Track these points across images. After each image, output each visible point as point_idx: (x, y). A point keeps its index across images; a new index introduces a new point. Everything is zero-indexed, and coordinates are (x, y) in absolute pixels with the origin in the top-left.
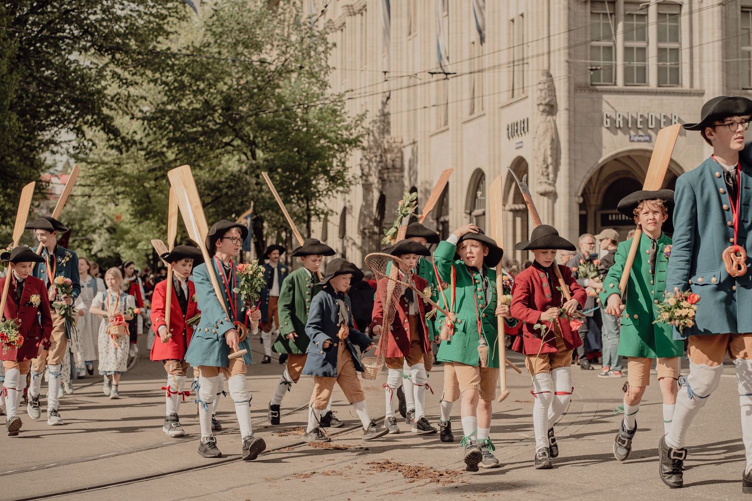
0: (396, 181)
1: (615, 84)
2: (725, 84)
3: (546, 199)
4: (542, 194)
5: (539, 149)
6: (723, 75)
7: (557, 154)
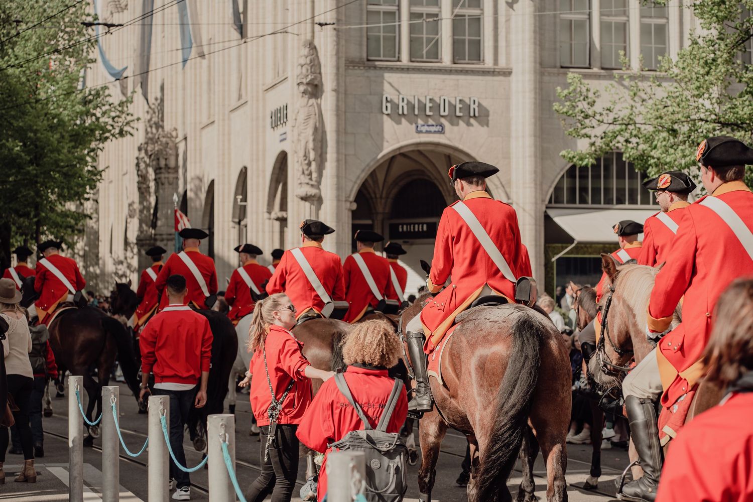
0: (170, 184)
1: (399, 60)
2: (538, 60)
3: (307, 204)
4: (303, 199)
5: (299, 140)
6: (535, 49)
7: (322, 148)
